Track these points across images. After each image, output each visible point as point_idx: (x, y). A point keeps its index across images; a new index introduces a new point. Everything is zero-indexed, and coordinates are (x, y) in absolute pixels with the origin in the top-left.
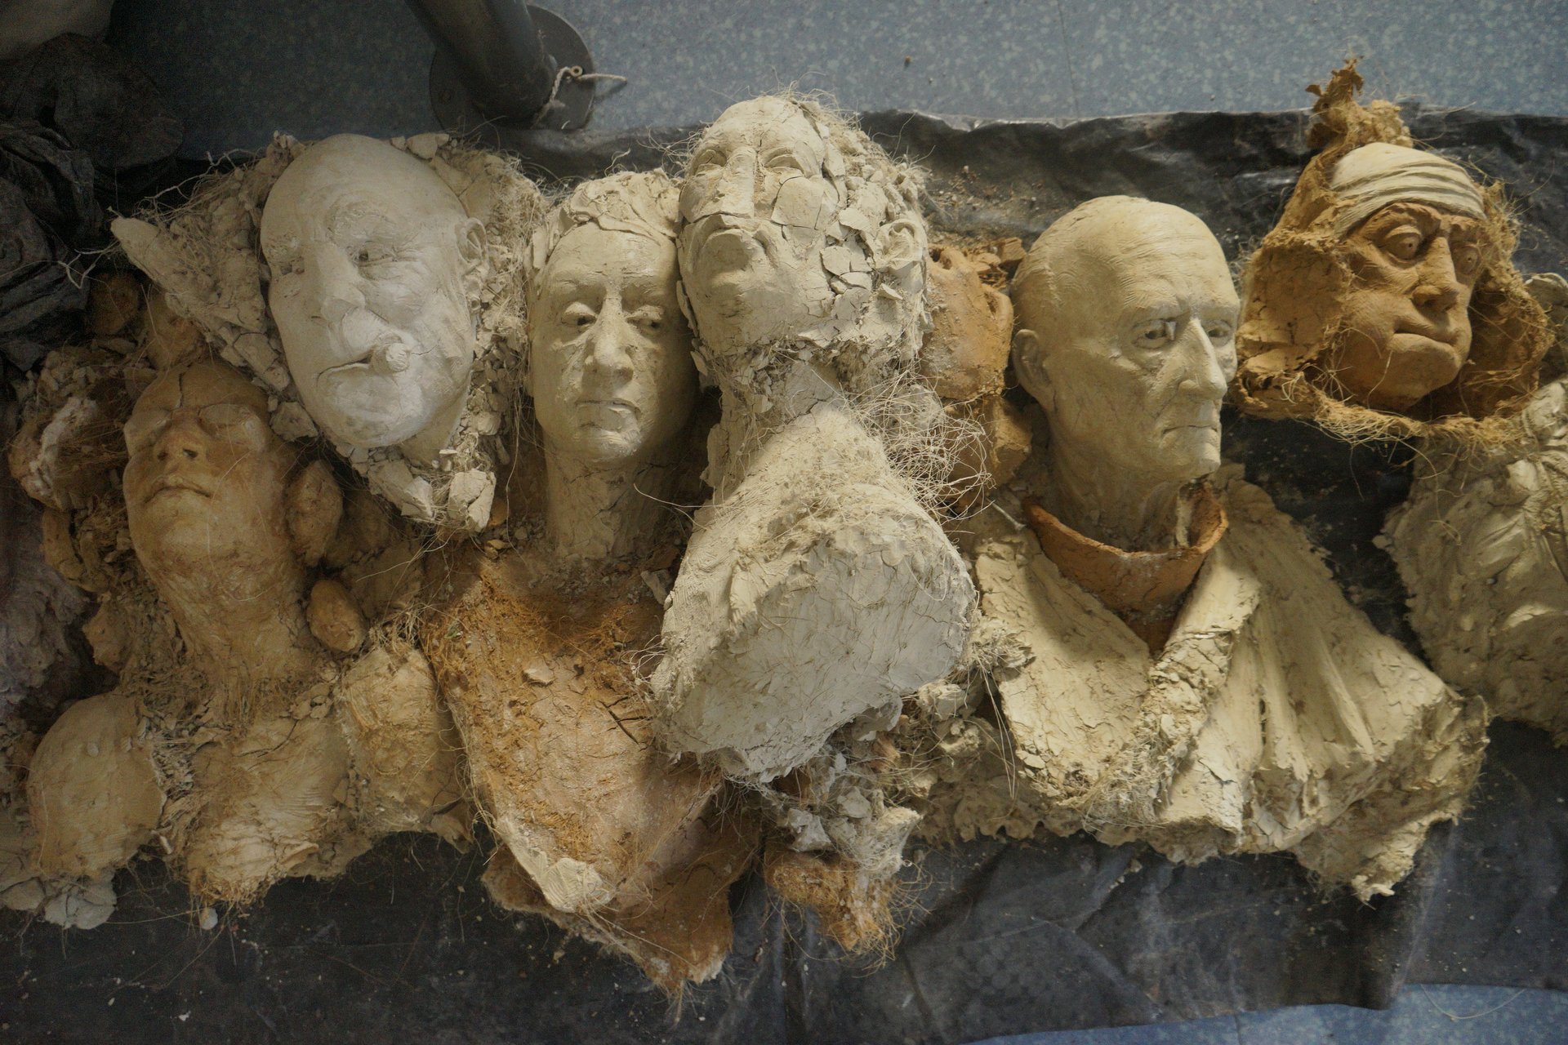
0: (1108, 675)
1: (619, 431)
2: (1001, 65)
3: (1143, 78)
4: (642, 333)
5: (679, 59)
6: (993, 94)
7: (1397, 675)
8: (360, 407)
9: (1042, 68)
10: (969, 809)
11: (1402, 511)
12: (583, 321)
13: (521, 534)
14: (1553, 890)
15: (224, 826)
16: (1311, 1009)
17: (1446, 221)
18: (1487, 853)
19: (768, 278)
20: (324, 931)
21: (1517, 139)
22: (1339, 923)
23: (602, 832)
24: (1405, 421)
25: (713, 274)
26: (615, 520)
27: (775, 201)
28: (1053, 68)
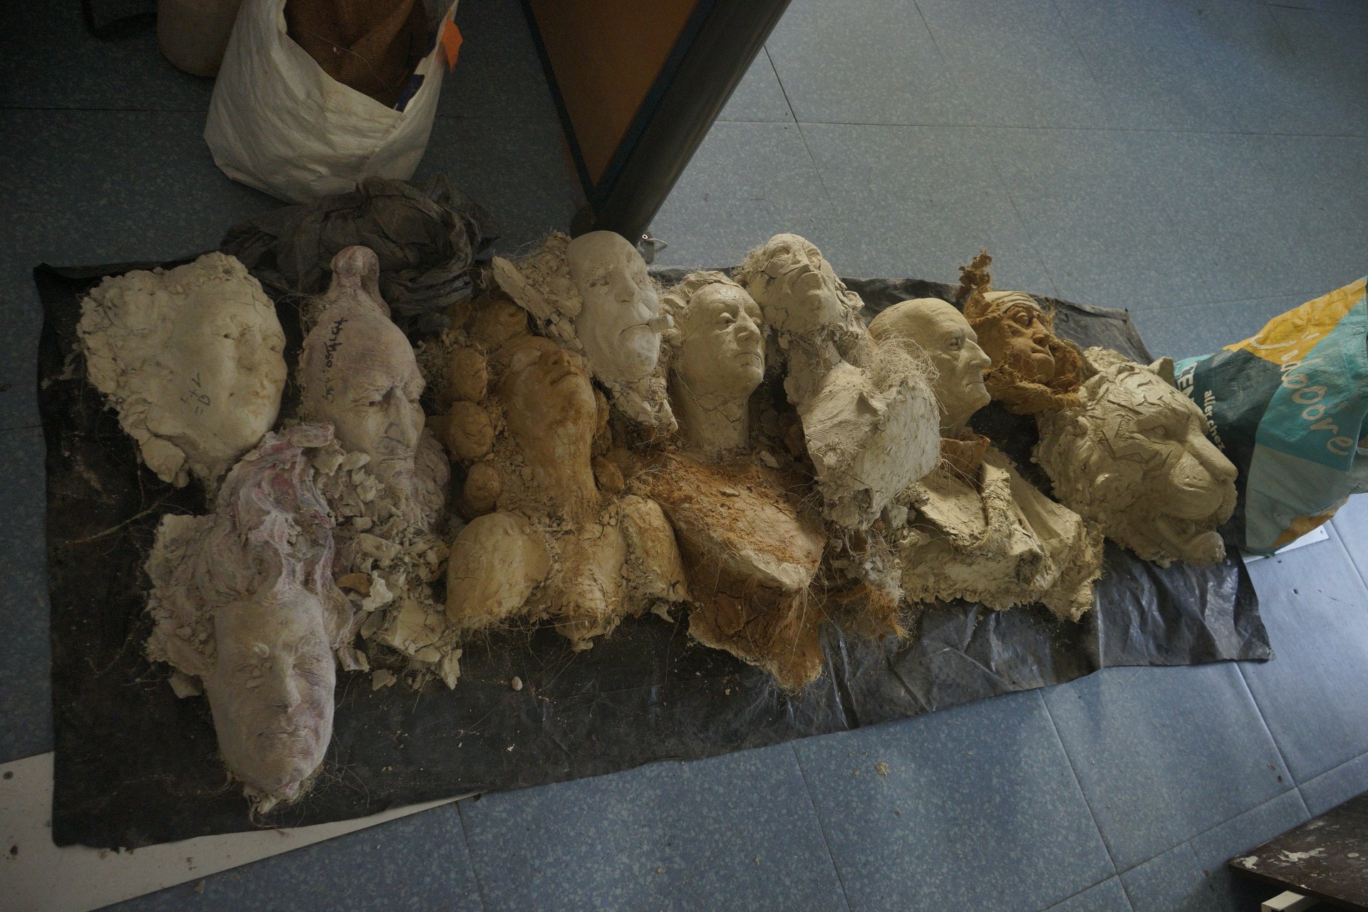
7: (1062, 511)
8: (643, 348)
11: (1039, 445)
12: (728, 322)
15: (580, 580)
17: (1034, 312)
20: (589, 685)
25: (807, 291)
26: (739, 426)
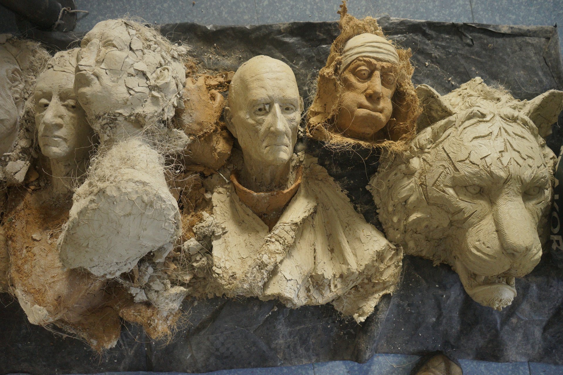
0: (252, 239)
1: (57, 147)
2: (229, 4)
3: (283, 9)
4: (68, 110)
5: (108, 4)
6: (226, 16)
7: (369, 239)
9: (245, 5)
10: (212, 287)
12: (45, 105)
13: (42, 184)
14: (434, 319)
16: (341, 362)
17: (379, 64)
18: (409, 305)
19: (98, 90)
21: (428, 31)
22: (352, 331)
23: (50, 296)
24: (362, 143)
25: (78, 88)
27: (103, 60)
28: (249, 5)
